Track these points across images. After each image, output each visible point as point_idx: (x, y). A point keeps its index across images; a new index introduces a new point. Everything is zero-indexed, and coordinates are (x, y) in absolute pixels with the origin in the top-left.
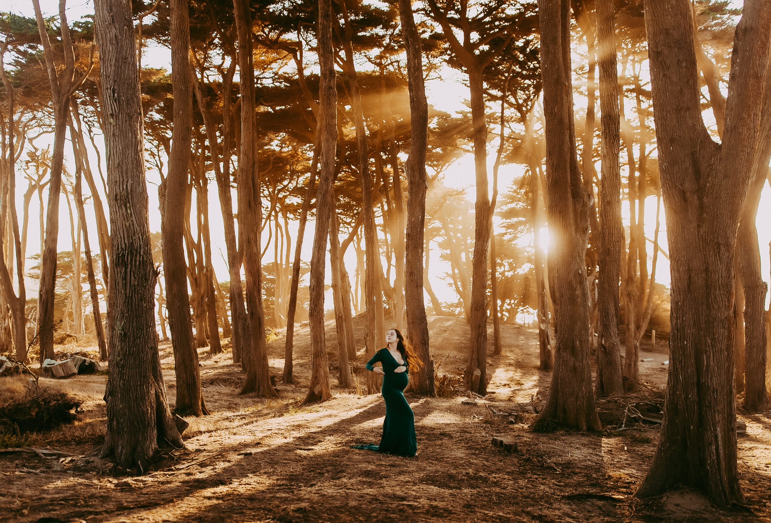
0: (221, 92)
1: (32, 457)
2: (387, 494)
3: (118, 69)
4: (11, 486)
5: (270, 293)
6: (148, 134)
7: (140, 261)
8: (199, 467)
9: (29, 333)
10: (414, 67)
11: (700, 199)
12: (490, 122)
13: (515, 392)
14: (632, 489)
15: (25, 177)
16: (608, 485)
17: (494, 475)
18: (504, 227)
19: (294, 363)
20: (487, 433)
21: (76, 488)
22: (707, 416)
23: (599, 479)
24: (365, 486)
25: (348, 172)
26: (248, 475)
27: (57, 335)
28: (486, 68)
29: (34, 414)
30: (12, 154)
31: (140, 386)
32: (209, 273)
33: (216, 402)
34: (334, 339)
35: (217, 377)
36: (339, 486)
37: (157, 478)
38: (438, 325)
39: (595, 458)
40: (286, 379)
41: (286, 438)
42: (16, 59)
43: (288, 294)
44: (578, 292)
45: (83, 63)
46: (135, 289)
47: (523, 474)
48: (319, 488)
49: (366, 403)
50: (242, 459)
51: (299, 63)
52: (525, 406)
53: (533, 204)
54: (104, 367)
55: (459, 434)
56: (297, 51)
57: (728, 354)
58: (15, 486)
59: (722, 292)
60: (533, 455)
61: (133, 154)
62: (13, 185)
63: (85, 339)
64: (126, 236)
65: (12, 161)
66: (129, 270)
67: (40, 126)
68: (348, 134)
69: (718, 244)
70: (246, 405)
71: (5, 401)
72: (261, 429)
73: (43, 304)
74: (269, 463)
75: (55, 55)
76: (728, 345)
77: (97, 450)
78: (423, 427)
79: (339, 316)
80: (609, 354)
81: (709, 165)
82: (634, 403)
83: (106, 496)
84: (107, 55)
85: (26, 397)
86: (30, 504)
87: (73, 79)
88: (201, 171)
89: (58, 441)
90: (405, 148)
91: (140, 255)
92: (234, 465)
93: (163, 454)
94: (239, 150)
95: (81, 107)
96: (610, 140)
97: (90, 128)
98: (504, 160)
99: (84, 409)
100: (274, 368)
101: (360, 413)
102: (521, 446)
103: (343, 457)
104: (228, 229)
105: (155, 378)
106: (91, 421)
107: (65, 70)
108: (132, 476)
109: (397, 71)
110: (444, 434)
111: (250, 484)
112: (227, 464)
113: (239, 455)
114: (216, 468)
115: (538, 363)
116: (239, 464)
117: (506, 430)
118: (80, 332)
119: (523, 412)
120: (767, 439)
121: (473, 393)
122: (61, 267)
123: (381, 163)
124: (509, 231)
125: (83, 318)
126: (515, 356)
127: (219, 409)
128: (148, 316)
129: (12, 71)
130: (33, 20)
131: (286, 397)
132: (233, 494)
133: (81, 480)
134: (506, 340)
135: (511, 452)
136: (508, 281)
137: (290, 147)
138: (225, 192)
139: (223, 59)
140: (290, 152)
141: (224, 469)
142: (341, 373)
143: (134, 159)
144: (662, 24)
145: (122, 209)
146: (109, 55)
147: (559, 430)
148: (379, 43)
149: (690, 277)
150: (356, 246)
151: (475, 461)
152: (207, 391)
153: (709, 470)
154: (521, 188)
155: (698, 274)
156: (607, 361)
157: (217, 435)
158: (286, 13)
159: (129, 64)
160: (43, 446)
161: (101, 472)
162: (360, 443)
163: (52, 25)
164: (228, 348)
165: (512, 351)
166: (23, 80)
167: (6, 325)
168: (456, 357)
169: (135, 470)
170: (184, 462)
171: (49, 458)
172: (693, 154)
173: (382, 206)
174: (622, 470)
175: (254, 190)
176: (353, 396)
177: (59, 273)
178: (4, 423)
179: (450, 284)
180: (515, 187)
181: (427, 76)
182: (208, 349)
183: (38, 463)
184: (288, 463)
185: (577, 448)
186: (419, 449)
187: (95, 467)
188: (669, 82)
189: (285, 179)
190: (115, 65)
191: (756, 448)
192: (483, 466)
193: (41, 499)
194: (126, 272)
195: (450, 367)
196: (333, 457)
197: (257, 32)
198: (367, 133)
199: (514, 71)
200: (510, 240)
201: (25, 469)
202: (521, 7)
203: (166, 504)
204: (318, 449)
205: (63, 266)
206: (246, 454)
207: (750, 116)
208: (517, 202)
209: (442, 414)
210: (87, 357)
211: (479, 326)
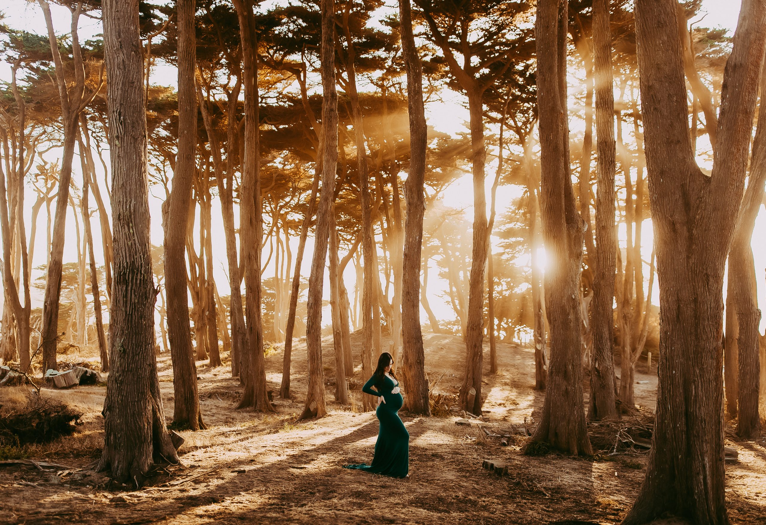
0: (227, 110)
1: (31, 469)
2: (376, 516)
3: (125, 93)
4: (8, 500)
5: (270, 307)
6: (155, 150)
7: (140, 279)
8: (193, 484)
9: (33, 343)
10: (414, 91)
11: (690, 230)
12: (490, 143)
13: (510, 412)
14: (620, 517)
15: (34, 190)
16: (597, 512)
17: (483, 499)
18: (502, 246)
19: (291, 377)
20: (478, 455)
21: (72, 502)
22: (695, 445)
23: (588, 505)
24: (355, 508)
25: (349, 190)
26: (241, 493)
27: (60, 346)
28: (486, 91)
29: (34, 424)
30: (22, 167)
31: (137, 402)
32: (211, 287)
33: (213, 416)
34: (332, 355)
35: (215, 390)
36: (329, 507)
37: (152, 493)
38: (435, 343)
39: (585, 483)
40: (283, 394)
41: (279, 455)
42: (29, 75)
43: (287, 309)
44: (571, 317)
45: (93, 81)
46: (135, 306)
47: (512, 498)
48: (309, 509)
49: (360, 422)
50: (235, 477)
51: (303, 84)
52: (518, 428)
53: (531, 224)
54: (104, 378)
55: (450, 455)
56: (300, 72)
57: (717, 384)
58: (13, 499)
59: (710, 323)
60: (523, 479)
61: (137, 175)
62: (22, 198)
63: (88, 349)
64: (128, 255)
65: (22, 174)
66: (130, 288)
67: (49, 140)
68: (349, 153)
69: (707, 275)
70: (243, 420)
71: (7, 411)
72: (256, 445)
73: (48, 315)
74: (262, 481)
75: (66, 72)
76: (716, 375)
77: (94, 464)
78: (415, 448)
79: (337, 333)
80: (603, 377)
81: (698, 198)
82: (625, 428)
83: (101, 512)
84: (114, 79)
85: (27, 408)
86: (26, 518)
87: (83, 97)
88: (205, 187)
89: (57, 454)
90: (406, 168)
91: (141, 274)
92: (227, 482)
93: (158, 470)
94: (242, 167)
95: (90, 122)
96: (605, 166)
97: (98, 143)
98: (502, 180)
99: (83, 421)
100: (271, 382)
101: (355, 431)
102: (511, 469)
103: (334, 477)
104: (230, 245)
105: (153, 394)
106: (89, 433)
107: (76, 87)
108: (127, 491)
109: (399, 93)
110: (435, 455)
111: (242, 503)
112: (220, 482)
113: (232, 472)
114: (209, 485)
115: (534, 383)
116: (232, 482)
117: (498, 452)
118: (83, 343)
119: (516, 434)
120: (759, 468)
121: (468, 413)
122: (65, 278)
123: (382, 182)
124: (507, 250)
125: (86, 328)
126: (511, 375)
127: (216, 423)
128: (147, 334)
129: (25, 87)
130: (46, 38)
131: (283, 413)
132: (224, 512)
133: (77, 495)
134: (502, 359)
135: (501, 476)
136: (506, 300)
137: (293, 165)
138: (227, 208)
139: (229, 79)
140: (292, 170)
141: (218, 486)
142: (337, 389)
143: (137, 180)
144: (654, 60)
145: (124, 228)
146: (116, 79)
147: (550, 454)
148: (382, 65)
149: (679, 307)
150: (356, 263)
151: (465, 484)
152: (205, 405)
153: (696, 500)
154: (519, 208)
155: (687, 305)
156: (600, 385)
157: (212, 450)
158: (290, 35)
159: (136, 88)
160: (42, 459)
161: (97, 486)
162: (352, 462)
163: (64, 43)
164: (228, 361)
165: (508, 371)
166: (34, 95)
167: (11, 334)
168: (452, 375)
169: (131, 485)
170: (179, 478)
171: (47, 470)
172: (683, 186)
173: (382, 224)
174: (611, 497)
175: (256, 208)
176: (348, 414)
177: (64, 283)
178: (5, 434)
179: (448, 302)
180: (513, 208)
181: (428, 98)
182: (207, 361)
183: (36, 476)
184: (281, 482)
185: (567, 473)
186: (410, 470)
187: (91, 481)
188: (659, 116)
189: (287, 196)
190: (122, 89)
191: (747, 476)
192: (473, 489)
193: (37, 513)
194: (127, 290)
195: (446, 385)
196: (326, 476)
197: (262, 53)
198: (368, 152)
199: (513, 94)
200: (508, 260)
201: (24, 482)
202: (521, 32)
203: (158, 522)
204: (311, 468)
205: (68, 277)
206: (239, 472)
207: (739, 150)
208: (515, 223)
209: (435, 434)
210: (88, 368)
211: (475, 346)
